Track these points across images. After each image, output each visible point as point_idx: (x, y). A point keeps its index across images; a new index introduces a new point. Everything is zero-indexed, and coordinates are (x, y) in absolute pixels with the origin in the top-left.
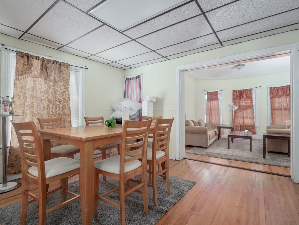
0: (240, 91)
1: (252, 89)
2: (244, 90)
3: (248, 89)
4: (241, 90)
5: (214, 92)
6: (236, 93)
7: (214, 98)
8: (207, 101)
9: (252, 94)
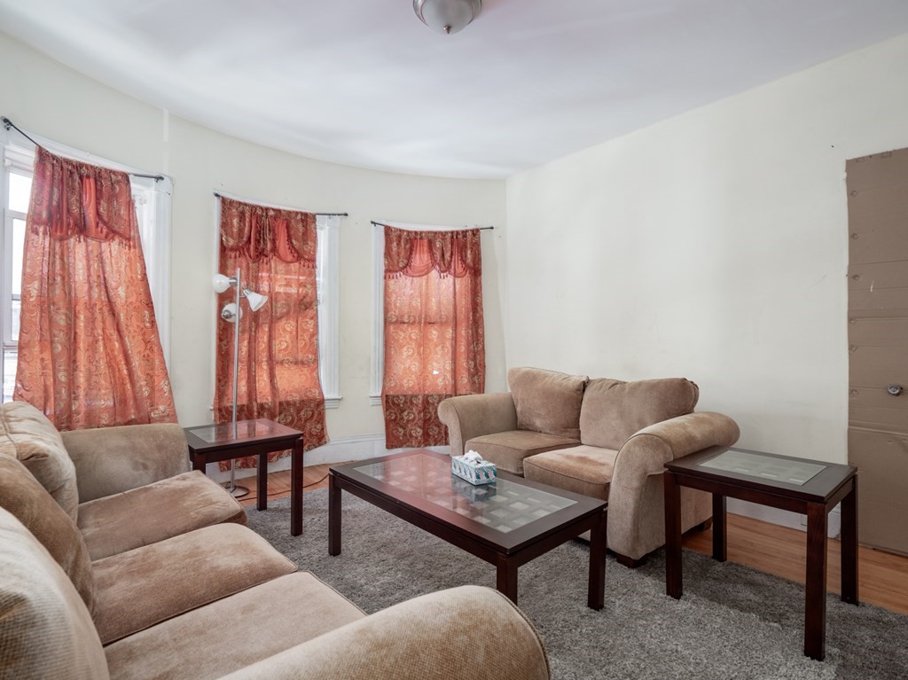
0: (259, 212)
1: (314, 217)
2: (278, 211)
3: (297, 213)
4: (267, 209)
5: (98, 175)
6: (242, 216)
7: (98, 214)
8: (32, 231)
9: (315, 241)
